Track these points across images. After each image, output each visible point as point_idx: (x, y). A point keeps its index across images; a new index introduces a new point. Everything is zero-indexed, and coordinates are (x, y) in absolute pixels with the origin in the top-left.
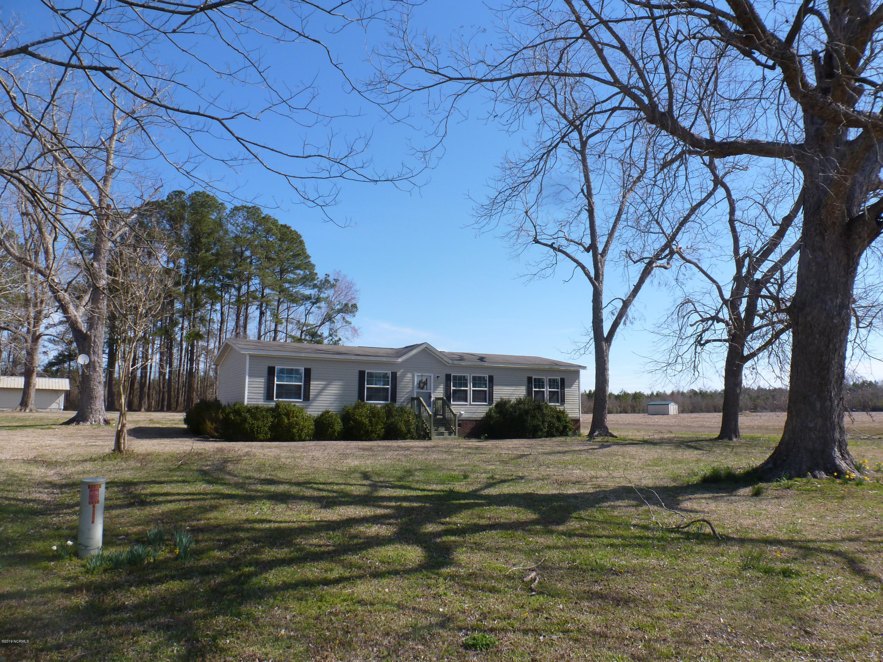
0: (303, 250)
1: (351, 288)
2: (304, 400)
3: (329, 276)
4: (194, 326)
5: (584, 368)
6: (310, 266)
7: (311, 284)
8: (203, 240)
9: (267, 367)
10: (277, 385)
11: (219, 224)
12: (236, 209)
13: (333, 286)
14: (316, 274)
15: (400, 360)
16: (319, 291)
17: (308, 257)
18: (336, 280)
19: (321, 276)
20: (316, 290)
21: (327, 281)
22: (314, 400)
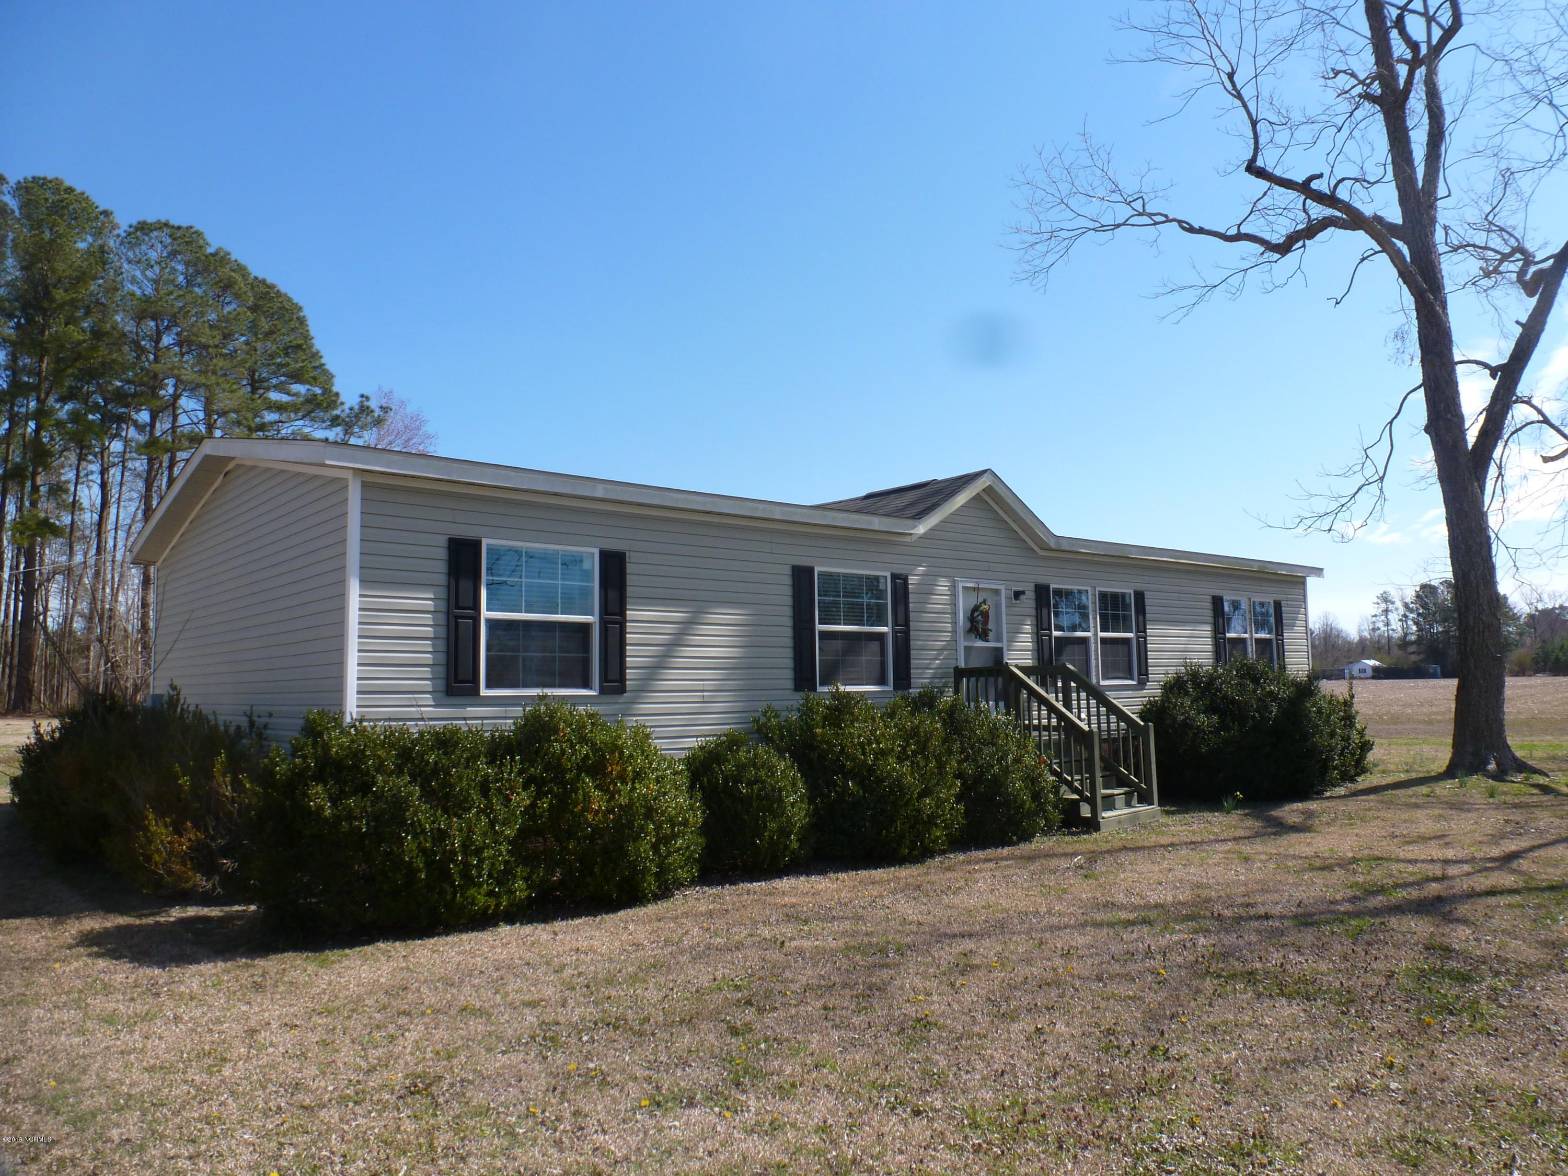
0: (307, 337)
1: (418, 428)
2: (603, 691)
3: (368, 398)
4: (34, 504)
5: (1318, 571)
6: (321, 376)
7: (327, 416)
8: (59, 294)
9: (442, 541)
10: (489, 621)
11: (100, 255)
12: (143, 228)
13: (378, 422)
14: (337, 394)
15: (921, 529)
16: (346, 432)
17: (316, 355)
18: (385, 409)
19: (349, 399)
20: (339, 429)
21: (364, 409)
22: (644, 688)
